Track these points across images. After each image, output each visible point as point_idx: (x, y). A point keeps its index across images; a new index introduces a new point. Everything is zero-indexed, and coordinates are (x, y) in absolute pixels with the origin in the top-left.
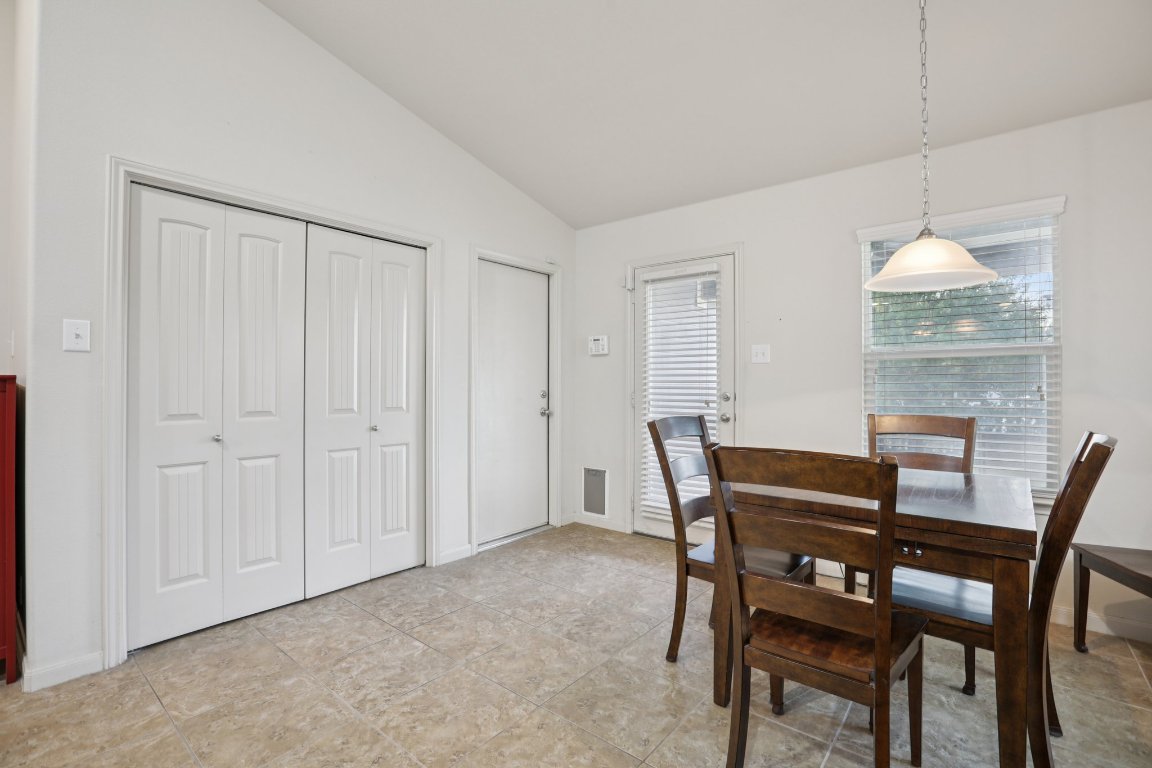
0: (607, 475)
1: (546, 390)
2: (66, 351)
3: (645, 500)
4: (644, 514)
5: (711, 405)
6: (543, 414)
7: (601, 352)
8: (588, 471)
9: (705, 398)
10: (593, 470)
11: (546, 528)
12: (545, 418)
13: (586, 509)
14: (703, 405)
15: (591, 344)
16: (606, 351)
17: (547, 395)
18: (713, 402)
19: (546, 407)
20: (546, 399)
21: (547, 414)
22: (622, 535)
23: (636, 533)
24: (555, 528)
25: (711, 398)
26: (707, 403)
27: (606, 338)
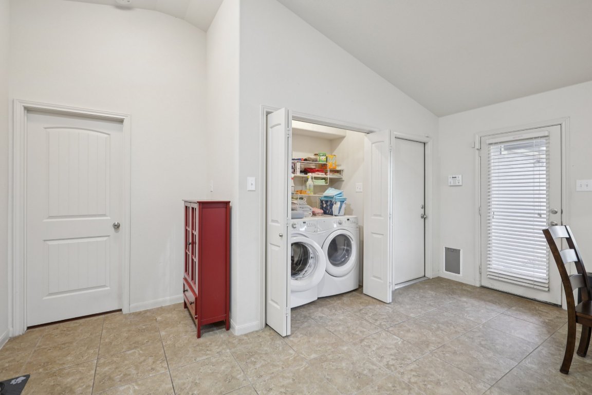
0: (461, 252)
1: (423, 204)
2: (249, 191)
3: (489, 268)
4: (489, 276)
5: (542, 216)
6: (422, 217)
7: (457, 184)
8: (447, 249)
9: (538, 212)
10: (451, 249)
11: (425, 279)
12: (423, 219)
13: (446, 270)
14: (537, 215)
15: (451, 180)
16: (460, 184)
17: (424, 207)
18: (544, 214)
19: (423, 213)
20: (423, 209)
21: (424, 217)
22: (474, 287)
23: (483, 287)
24: (429, 279)
25: (542, 212)
26: (539, 214)
27: (460, 176)
